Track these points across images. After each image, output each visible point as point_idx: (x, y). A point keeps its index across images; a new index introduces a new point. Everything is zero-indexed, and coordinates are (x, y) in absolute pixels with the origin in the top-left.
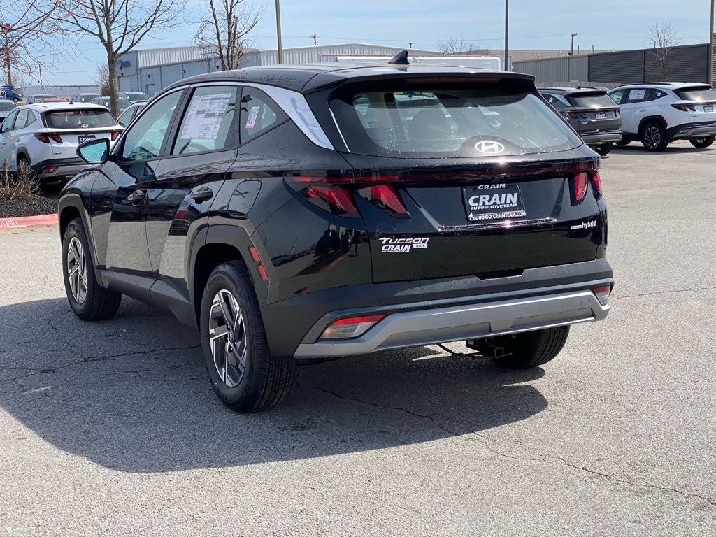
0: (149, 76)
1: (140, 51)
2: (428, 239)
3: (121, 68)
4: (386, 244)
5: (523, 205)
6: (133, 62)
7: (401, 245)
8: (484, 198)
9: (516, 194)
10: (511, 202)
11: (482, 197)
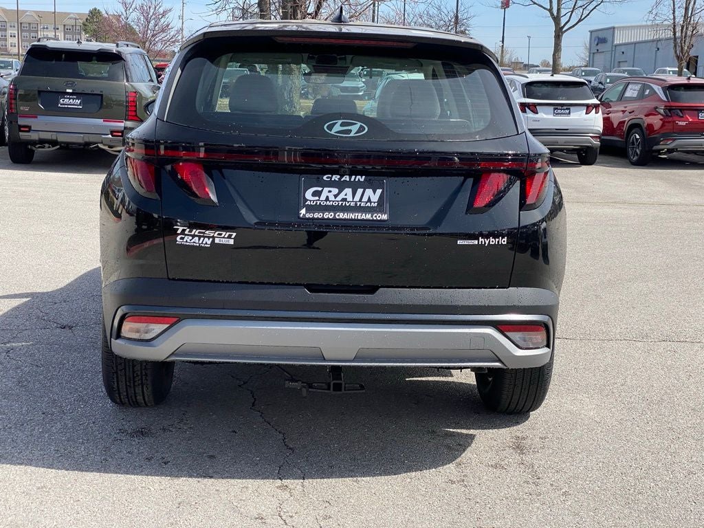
0: (623, 53)
1: (618, 28)
2: (234, 234)
3: (597, 44)
4: (181, 234)
5: (387, 206)
6: (610, 39)
7: (200, 237)
8: (330, 192)
9: (379, 191)
10: (369, 200)
11: (326, 190)
